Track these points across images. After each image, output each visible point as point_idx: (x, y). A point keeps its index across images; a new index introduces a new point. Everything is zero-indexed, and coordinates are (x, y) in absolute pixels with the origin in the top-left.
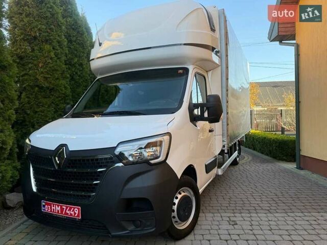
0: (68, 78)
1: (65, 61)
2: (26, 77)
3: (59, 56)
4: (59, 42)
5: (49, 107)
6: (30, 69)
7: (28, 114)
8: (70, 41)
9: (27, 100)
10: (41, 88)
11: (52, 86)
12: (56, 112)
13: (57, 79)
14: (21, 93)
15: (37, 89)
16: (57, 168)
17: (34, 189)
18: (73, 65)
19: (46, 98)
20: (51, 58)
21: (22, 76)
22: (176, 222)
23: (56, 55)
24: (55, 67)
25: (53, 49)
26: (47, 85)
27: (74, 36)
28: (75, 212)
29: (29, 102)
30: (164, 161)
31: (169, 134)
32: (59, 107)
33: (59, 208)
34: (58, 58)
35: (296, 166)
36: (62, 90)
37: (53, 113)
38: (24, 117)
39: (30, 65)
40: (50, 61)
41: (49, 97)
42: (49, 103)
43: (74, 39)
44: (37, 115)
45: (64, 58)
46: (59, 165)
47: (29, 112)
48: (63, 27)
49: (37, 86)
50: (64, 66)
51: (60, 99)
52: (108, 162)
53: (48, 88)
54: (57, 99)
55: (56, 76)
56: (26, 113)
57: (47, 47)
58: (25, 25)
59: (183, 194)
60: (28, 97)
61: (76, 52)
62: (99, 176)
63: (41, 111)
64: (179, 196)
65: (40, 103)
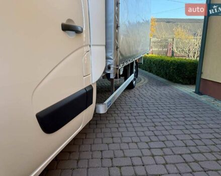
35: (194, 91)
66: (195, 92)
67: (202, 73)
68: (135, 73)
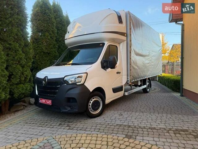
0: (56, 48)
1: (56, 40)
2: (38, 48)
3: (52, 38)
4: (53, 31)
5: (48, 61)
6: (40, 44)
7: (39, 64)
8: (58, 30)
9: (38, 58)
10: (44, 53)
11: (49, 52)
12: (50, 64)
13: (52, 48)
14: (36, 55)
15: (42, 53)
16: (44, 85)
17: (37, 94)
18: (60, 41)
19: (46, 57)
20: (49, 39)
21: (37, 47)
22: (91, 110)
23: (51, 37)
24: (51, 43)
25: (50, 34)
26: (46, 51)
27: (60, 27)
28: (49, 102)
29: (39, 59)
30: (83, 84)
31: (87, 73)
32: (52, 61)
33: (44, 101)
34: (52, 39)
36: (53, 54)
37: (49, 64)
38: (37, 66)
39: (40, 43)
40: (48, 40)
41: (48, 57)
42: (48, 59)
43: (61, 28)
44: (42, 65)
45: (55, 38)
46: (44, 84)
47: (39, 63)
48: (55, 24)
49: (43, 52)
50: (55, 42)
51: (52, 57)
52: (61, 83)
53: (47, 52)
54: (51, 58)
55: (51, 47)
56: (38, 64)
57: (47, 34)
58: (38, 25)
59: (95, 99)
60: (39, 57)
61: (61, 35)
62: (58, 88)
63: (44, 63)
64: (93, 100)
65: (44, 59)
66: (180, 96)
67: (183, 86)
68: (148, 85)
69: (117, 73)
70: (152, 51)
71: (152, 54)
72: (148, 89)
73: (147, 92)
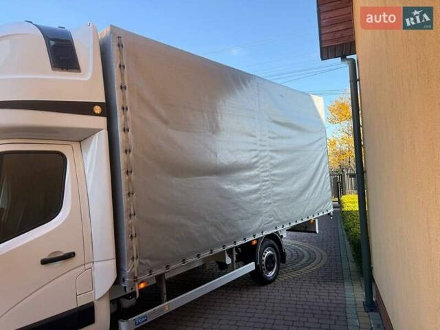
68: (270, 256)
69: (44, 262)
70: (272, 151)
71: (272, 158)
72: (270, 269)
73: (266, 282)
